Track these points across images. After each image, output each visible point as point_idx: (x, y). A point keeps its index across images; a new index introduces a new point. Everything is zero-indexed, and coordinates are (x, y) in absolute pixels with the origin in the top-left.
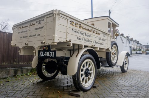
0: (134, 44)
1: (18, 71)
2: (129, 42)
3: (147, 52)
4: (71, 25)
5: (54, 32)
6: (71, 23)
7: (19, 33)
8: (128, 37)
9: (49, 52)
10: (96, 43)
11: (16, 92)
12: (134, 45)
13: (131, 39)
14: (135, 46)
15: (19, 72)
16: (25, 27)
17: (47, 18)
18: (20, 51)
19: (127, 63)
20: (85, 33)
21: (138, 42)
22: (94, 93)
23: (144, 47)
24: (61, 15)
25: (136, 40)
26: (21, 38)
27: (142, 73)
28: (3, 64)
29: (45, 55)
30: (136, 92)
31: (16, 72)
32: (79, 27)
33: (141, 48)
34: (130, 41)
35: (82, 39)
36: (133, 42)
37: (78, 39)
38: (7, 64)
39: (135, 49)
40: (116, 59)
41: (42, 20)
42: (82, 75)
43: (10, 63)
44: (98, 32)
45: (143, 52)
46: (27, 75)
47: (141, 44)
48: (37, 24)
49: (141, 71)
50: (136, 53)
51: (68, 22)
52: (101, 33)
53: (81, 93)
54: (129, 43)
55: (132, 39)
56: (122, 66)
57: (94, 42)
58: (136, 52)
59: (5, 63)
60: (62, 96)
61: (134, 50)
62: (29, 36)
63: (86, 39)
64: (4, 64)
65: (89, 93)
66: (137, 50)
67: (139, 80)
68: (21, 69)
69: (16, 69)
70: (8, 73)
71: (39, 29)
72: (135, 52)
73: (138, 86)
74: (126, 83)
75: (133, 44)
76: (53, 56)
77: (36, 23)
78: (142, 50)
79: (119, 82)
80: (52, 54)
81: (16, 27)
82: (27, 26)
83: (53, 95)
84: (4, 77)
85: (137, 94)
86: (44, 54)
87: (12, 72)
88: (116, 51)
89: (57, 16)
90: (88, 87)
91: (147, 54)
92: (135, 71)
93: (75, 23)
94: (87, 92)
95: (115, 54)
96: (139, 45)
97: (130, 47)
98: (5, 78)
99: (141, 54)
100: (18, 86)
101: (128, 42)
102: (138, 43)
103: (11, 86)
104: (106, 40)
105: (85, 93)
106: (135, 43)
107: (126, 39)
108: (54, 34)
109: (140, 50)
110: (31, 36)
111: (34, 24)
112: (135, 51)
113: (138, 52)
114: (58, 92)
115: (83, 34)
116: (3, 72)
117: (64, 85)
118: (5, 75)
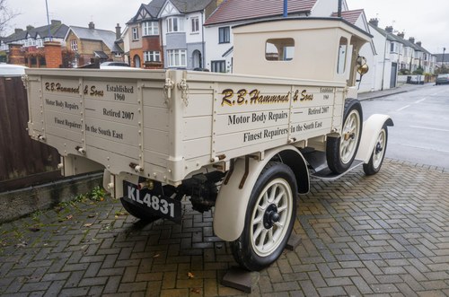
0: (406, 52)
1: (62, 190)
2: (392, 45)
3: (440, 76)
4: (225, 103)
5: (171, 149)
6: (224, 99)
7: (49, 102)
8: (389, 29)
9: (157, 200)
10: (299, 128)
11: (67, 280)
12: (406, 54)
13: (399, 35)
14: (406, 57)
15: (67, 191)
16: (69, 90)
17: (143, 88)
18: (61, 165)
19: (381, 150)
20: (266, 113)
21: (419, 44)
22: (289, 274)
23: (434, 59)
24: (191, 86)
25: (412, 40)
26: (59, 122)
27: (420, 178)
28: (11, 176)
29: (145, 201)
30: (403, 262)
31: (56, 195)
32: (249, 101)
33: (426, 64)
34: (395, 44)
35: (259, 136)
36: (405, 44)
37: (247, 140)
38: (25, 175)
39: (407, 67)
40: (352, 149)
41: (126, 90)
42: (256, 227)
43: (33, 171)
44: (309, 91)
45: (428, 78)
46: (90, 196)
47: (425, 52)
48: (109, 95)
49: (417, 167)
50: (409, 81)
51: (214, 100)
52: (318, 90)
53: (253, 279)
54: (392, 49)
55: (402, 35)
56: (367, 162)
57: (293, 130)
58: (409, 78)
59: (16, 174)
60: (201, 292)
61: (403, 72)
62: (87, 129)
63: (274, 113)
64: (14, 175)
65: (273, 271)
66: (412, 70)
67: (411, 208)
68: (70, 182)
69: (54, 186)
70: (34, 200)
71: (118, 115)
72: (404, 78)
73: (407, 236)
74: (376, 226)
75: (403, 54)
76: (172, 215)
77: (105, 93)
78: (427, 70)
79: (358, 218)
80: (169, 207)
81: (35, 79)
82: (76, 91)
83: (175, 288)
84: (23, 213)
85: (402, 271)
86: (142, 198)
87: (44, 196)
88: (354, 127)
89: (177, 94)
90: (273, 253)
91: (439, 83)
92: (402, 165)
93: (239, 92)
94: (269, 269)
95: (352, 136)
96: (420, 54)
97: (394, 65)
98: (26, 216)
99: (422, 83)
100: (71, 249)
101: (390, 45)
102: (418, 48)
103: (48, 251)
104: (330, 110)
105: (264, 272)
106: (408, 48)
107: (385, 38)
108: (174, 155)
109: (419, 71)
110: (94, 130)
111: (100, 94)
112: (404, 74)
113: (414, 78)
114: (190, 274)
115: (262, 118)
116: (17, 201)
117: (203, 241)
118: (23, 207)
